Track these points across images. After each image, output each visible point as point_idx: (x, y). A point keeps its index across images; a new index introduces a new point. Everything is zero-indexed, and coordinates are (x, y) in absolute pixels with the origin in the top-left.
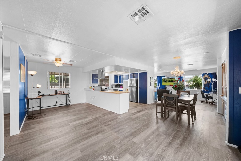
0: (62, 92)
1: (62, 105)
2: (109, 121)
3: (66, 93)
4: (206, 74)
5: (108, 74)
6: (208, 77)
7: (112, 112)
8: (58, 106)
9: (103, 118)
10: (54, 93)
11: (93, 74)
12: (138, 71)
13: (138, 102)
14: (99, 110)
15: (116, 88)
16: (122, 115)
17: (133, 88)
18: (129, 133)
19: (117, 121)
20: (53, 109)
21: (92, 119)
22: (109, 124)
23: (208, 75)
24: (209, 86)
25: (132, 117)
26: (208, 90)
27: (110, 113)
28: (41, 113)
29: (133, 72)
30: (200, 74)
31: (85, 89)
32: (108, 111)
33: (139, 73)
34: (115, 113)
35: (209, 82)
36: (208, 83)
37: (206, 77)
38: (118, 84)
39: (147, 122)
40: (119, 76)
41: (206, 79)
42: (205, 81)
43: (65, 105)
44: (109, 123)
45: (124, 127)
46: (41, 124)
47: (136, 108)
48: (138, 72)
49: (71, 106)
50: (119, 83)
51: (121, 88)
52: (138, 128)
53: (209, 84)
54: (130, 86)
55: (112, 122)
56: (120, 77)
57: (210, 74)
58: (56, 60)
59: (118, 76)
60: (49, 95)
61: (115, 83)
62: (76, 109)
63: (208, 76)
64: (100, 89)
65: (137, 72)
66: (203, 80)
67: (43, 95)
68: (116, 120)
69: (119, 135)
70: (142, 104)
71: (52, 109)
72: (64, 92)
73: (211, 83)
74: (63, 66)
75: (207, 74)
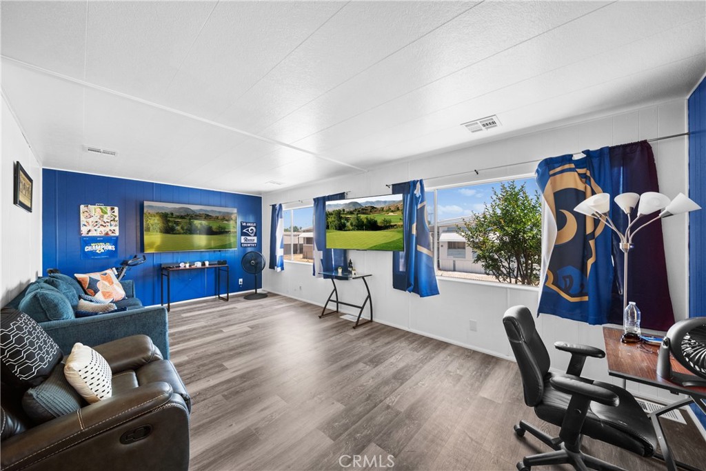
4: (567, 159)
6: (581, 187)
23: (579, 164)
24: (590, 262)
26: (581, 294)
30: (520, 166)
35: (589, 230)
36: (582, 237)
37: (572, 186)
41: (566, 201)
42: (561, 222)
53: (592, 243)
57: (596, 162)
63: (582, 176)
66: (547, 215)
73: (610, 239)
75: (578, 156)
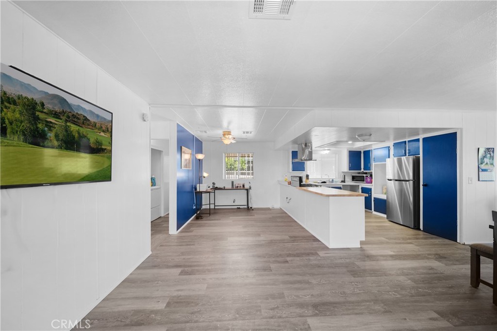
0: (242, 186)
1: (241, 207)
2: (293, 255)
3: (247, 187)
5: (329, 150)
7: (315, 237)
8: (236, 207)
9: (286, 244)
10: (230, 187)
11: (292, 151)
12: (421, 132)
13: (419, 229)
14: (292, 226)
15: (353, 183)
16: (334, 252)
17: (406, 184)
18: (313, 299)
19: (309, 259)
20: (228, 211)
21: (265, 240)
22: (287, 262)
25: (359, 263)
27: (308, 240)
28: (210, 214)
29: (405, 137)
31: (278, 181)
32: (308, 232)
33: (424, 139)
34: (319, 241)
38: (359, 173)
39: (398, 296)
40: (365, 152)
43: (246, 207)
44: (288, 259)
45: (314, 282)
46: (201, 228)
47: (396, 243)
48: (421, 137)
49: (253, 210)
50: (362, 170)
51: (367, 182)
52: (353, 299)
54: (396, 178)
55: (298, 259)
56: (367, 154)
58: (224, 135)
59: (360, 152)
60: (224, 189)
61: (350, 169)
62: (256, 216)
64: (299, 182)
65: (418, 134)
67: (217, 188)
68: (307, 258)
69: (286, 293)
70: (432, 238)
71: (226, 211)
72: (243, 186)
74: (238, 142)
